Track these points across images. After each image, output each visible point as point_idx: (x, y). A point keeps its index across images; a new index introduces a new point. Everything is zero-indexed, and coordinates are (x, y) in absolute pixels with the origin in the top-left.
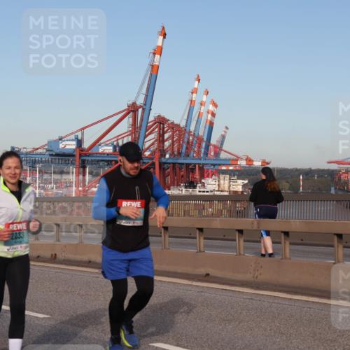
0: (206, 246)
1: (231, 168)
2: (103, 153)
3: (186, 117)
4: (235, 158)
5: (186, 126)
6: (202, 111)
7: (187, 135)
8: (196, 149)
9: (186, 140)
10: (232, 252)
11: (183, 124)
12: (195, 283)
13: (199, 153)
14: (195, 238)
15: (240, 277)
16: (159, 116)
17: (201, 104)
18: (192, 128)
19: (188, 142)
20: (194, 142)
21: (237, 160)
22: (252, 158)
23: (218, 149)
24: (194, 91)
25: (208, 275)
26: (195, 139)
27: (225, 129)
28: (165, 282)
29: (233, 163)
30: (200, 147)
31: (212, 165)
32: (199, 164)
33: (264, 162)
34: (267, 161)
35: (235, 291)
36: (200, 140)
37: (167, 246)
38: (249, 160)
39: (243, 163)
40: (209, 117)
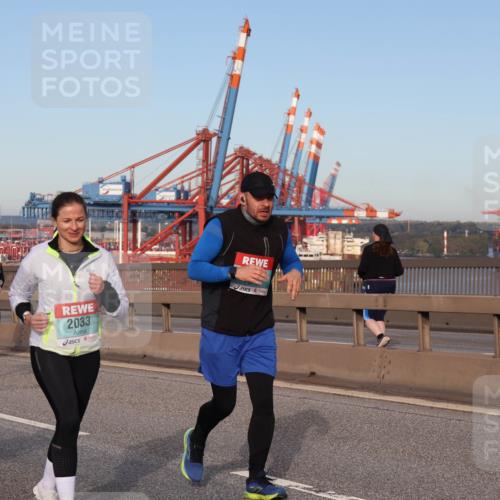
0: (309, 333)
1: (345, 221)
2: (161, 202)
3: (279, 148)
4: (350, 207)
5: (280, 161)
6: (302, 140)
7: (281, 175)
8: (294, 195)
9: (280, 182)
10: (349, 341)
11: (275, 159)
12: (295, 386)
13: (298, 200)
14: (295, 322)
16: (241, 148)
17: (302, 131)
18: (289, 165)
19: (283, 185)
20: (292, 185)
21: (353, 210)
22: (376, 209)
23: (326, 195)
24: (292, 112)
25: (313, 374)
26: (294, 180)
27: (335, 166)
29: (348, 214)
30: (300, 192)
31: (317, 217)
32: (299, 216)
33: (393, 214)
34: (397, 211)
35: (353, 397)
36: (300, 182)
38: (371, 211)
39: (361, 214)
40: (314, 148)
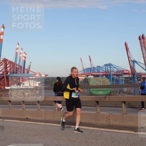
0: (26, 107)
1: (34, 77)
3: (15, 59)
5: (15, 62)
6: (21, 56)
7: (16, 65)
8: (20, 71)
9: (15, 67)
10: (36, 109)
11: (14, 61)
12: (22, 122)
14: (21, 104)
15: (39, 118)
16: (4, 58)
17: (20, 54)
18: (18, 63)
19: (16, 68)
20: (19, 68)
21: (35, 74)
22: (41, 74)
23: (28, 71)
24: (17, 49)
25: (27, 118)
26: (19, 67)
27: (30, 63)
28: (11, 122)
29: (34, 75)
30: (21, 70)
31: (26, 76)
32: (21, 76)
33: (46, 75)
34: (47, 74)
35: (38, 124)
36: (21, 67)
37: (11, 108)
38: (40, 74)
39: (38, 75)
40: (24, 58)
